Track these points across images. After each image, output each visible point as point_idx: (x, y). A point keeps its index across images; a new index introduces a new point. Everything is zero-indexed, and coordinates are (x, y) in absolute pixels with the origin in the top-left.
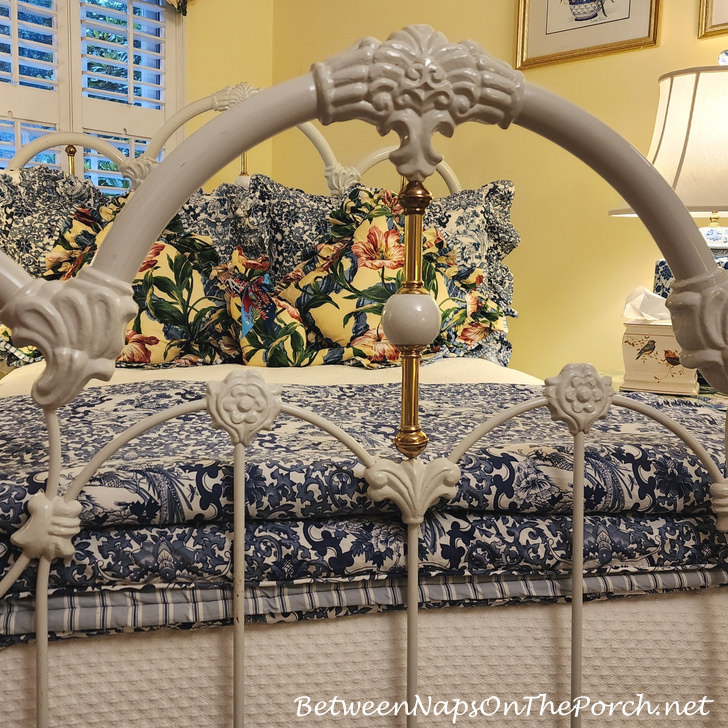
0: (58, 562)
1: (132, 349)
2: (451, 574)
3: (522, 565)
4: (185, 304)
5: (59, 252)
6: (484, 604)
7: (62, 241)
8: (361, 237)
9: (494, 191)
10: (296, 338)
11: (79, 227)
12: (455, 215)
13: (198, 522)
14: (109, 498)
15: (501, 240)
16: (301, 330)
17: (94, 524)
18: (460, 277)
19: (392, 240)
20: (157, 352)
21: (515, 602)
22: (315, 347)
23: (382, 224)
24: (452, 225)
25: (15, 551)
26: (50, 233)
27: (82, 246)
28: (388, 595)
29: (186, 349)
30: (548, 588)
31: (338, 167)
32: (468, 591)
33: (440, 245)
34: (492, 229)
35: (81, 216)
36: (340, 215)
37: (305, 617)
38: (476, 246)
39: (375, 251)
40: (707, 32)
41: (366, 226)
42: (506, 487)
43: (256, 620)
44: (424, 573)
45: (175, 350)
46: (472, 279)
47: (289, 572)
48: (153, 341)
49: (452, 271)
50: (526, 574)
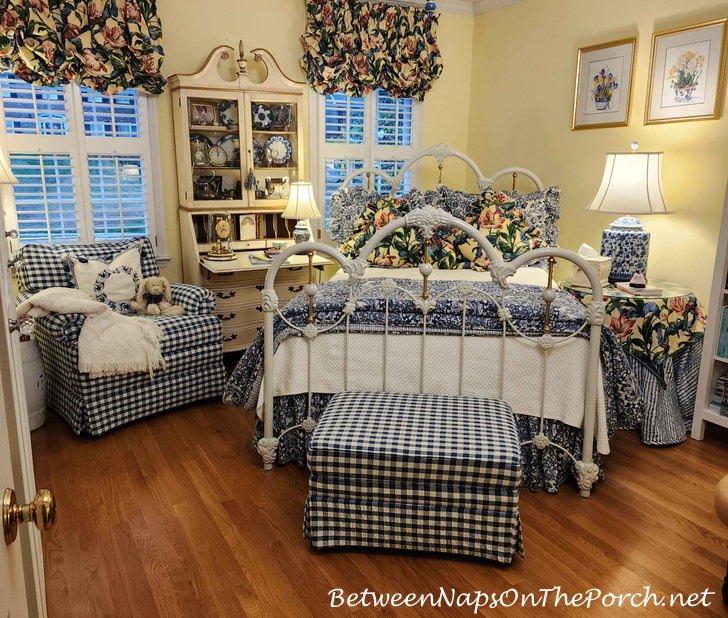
0: (351, 316)
1: (386, 260)
2: (434, 326)
3: (451, 326)
4: (407, 243)
5: (361, 221)
6: (442, 334)
7: (363, 216)
8: (483, 215)
9: (550, 192)
10: (451, 258)
11: (369, 211)
12: (530, 203)
13: (379, 311)
14: (361, 304)
15: (552, 215)
16: (454, 255)
17: (358, 310)
18: (529, 232)
19: (497, 216)
20: (395, 262)
21: (450, 334)
22: (459, 261)
23: (493, 208)
24: (528, 208)
25: (343, 313)
26: (358, 213)
27: (370, 218)
28: (420, 330)
29: (408, 261)
30: (458, 332)
31: (483, 178)
32: (439, 331)
33: (521, 217)
34: (548, 209)
35: (370, 206)
36: (476, 204)
37: (402, 333)
38: (539, 217)
39: (488, 221)
40: (648, 122)
41: (486, 209)
42: (449, 308)
43: (390, 332)
44: (427, 326)
45: (403, 261)
46: (534, 232)
47: (397, 323)
48: (394, 257)
49: (526, 229)
50: (453, 328)
